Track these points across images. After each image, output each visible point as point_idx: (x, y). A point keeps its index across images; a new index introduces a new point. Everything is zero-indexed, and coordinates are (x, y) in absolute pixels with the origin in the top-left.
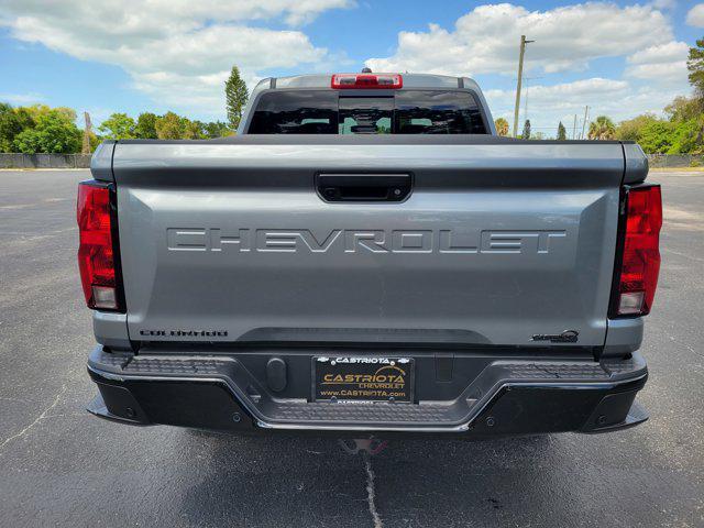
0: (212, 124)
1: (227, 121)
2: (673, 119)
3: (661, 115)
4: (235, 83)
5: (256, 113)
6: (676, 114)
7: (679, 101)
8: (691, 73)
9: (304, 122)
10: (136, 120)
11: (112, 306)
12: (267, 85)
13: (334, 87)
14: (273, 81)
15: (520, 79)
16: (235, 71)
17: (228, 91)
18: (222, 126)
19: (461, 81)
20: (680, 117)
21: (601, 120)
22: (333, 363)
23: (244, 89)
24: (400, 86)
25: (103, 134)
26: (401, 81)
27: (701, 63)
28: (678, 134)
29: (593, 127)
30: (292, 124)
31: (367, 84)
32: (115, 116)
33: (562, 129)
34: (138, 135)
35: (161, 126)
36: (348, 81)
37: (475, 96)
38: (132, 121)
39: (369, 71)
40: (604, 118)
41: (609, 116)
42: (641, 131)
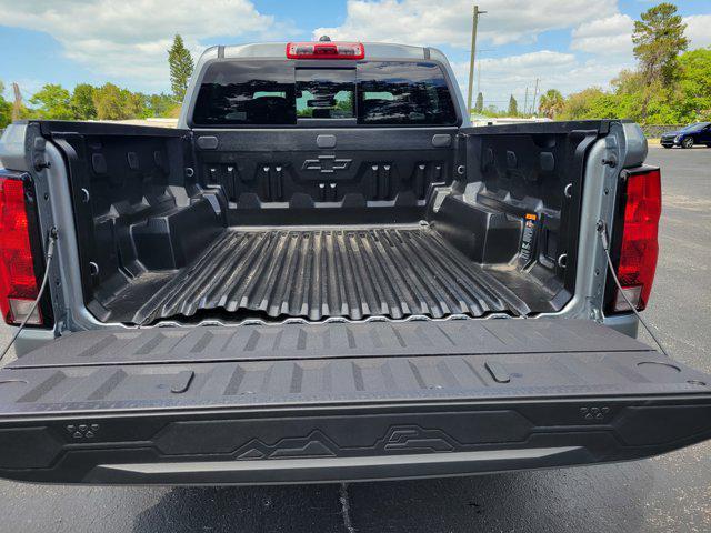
0: (155, 97)
1: (172, 93)
2: (619, 92)
3: (608, 89)
4: (179, 52)
5: (203, 85)
6: (621, 87)
7: (624, 74)
8: (636, 46)
9: (257, 95)
10: (71, 91)
11: (36, 321)
12: (213, 54)
13: (289, 56)
14: (221, 49)
15: (473, 51)
16: (178, 40)
17: (171, 61)
18: (166, 98)
19: (427, 51)
20: (625, 91)
21: (551, 93)
23: (188, 59)
24: (362, 56)
25: (35, 107)
26: (363, 51)
27: (644, 37)
28: (623, 107)
29: (544, 100)
30: (241, 98)
31: (326, 53)
32: (47, 87)
33: (513, 102)
34: (74, 108)
35: (99, 100)
36: (305, 51)
37: (443, 68)
38: (66, 93)
39: (328, 39)
40: (554, 91)
41: (558, 89)
42: (590, 104)
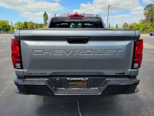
0: (40, 24)
1: (44, 23)
2: (141, 23)
3: (138, 23)
4: (45, 15)
5: (51, 22)
6: (141, 22)
7: (142, 20)
8: (144, 13)
9: (62, 24)
10: (23, 23)
11: (20, 68)
13: (69, 16)
14: (55, 15)
15: (108, 14)
16: (45, 12)
17: (44, 16)
18: (43, 24)
19: (97, 15)
20: (142, 23)
21: (125, 24)
22: (71, 80)
23: (47, 16)
24: (84, 16)
25: (15, 26)
26: (84, 15)
27: (146, 11)
28: (141, 27)
29: (124, 25)
30: (58, 25)
31: (76, 16)
32: (18, 22)
33: (117, 26)
34: (23, 26)
35: (28, 25)
36: (72, 15)
37: (100, 19)
38: (22, 23)
39: (77, 13)
40: (126, 23)
41: (127, 23)
42: (134, 26)
